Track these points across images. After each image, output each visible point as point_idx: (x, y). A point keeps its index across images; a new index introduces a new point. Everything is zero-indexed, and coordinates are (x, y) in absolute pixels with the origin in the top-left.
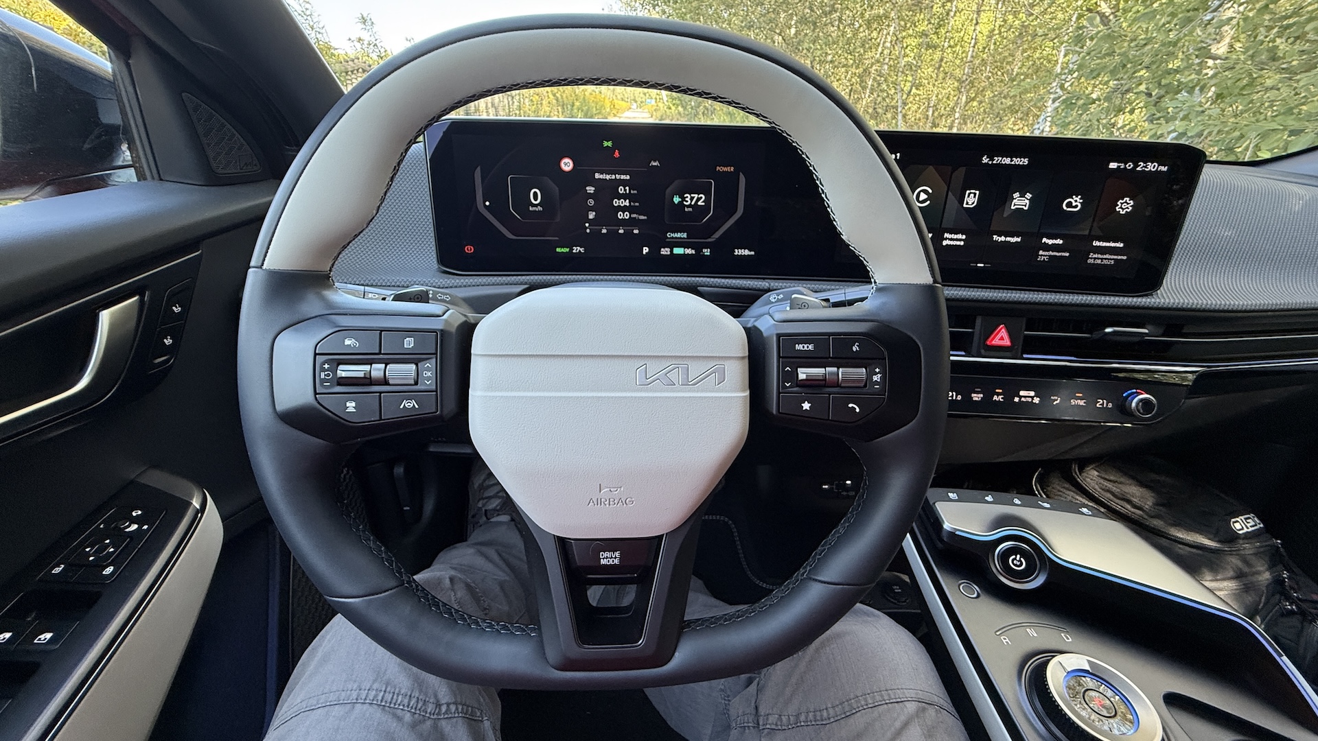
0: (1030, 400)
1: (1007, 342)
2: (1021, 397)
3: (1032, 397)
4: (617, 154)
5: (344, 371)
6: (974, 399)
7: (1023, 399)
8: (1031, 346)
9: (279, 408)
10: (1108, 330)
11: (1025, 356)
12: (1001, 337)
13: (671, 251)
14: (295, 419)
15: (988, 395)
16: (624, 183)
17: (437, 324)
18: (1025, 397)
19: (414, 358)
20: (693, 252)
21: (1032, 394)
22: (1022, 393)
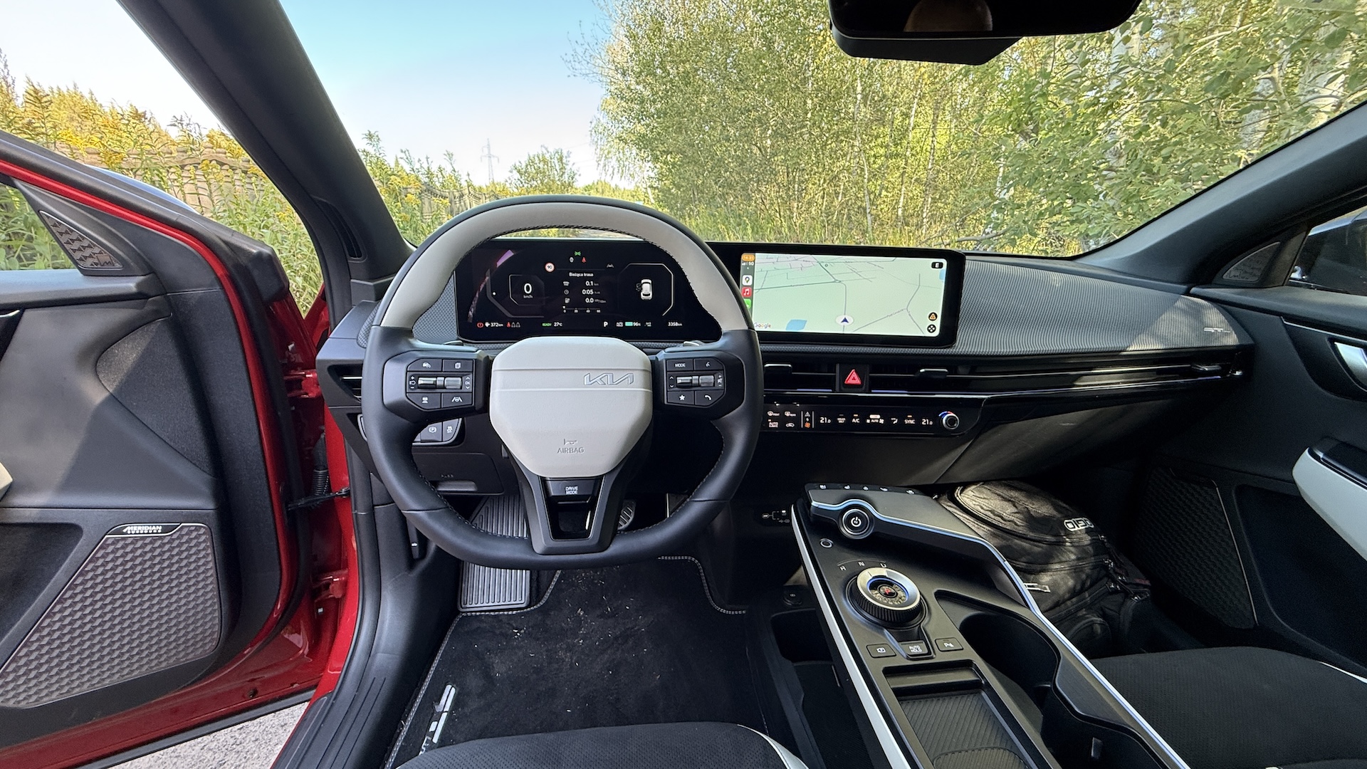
0: (877, 421)
1: (858, 381)
2: (871, 419)
3: (879, 419)
4: (584, 260)
5: (421, 381)
6: (840, 422)
7: (873, 421)
8: (875, 384)
9: (386, 401)
10: (922, 370)
11: (873, 391)
12: (853, 378)
13: (624, 324)
14: (395, 409)
15: (849, 418)
16: (589, 279)
17: (474, 356)
18: (874, 419)
19: (460, 374)
20: (639, 324)
21: (878, 417)
22: (872, 416)
